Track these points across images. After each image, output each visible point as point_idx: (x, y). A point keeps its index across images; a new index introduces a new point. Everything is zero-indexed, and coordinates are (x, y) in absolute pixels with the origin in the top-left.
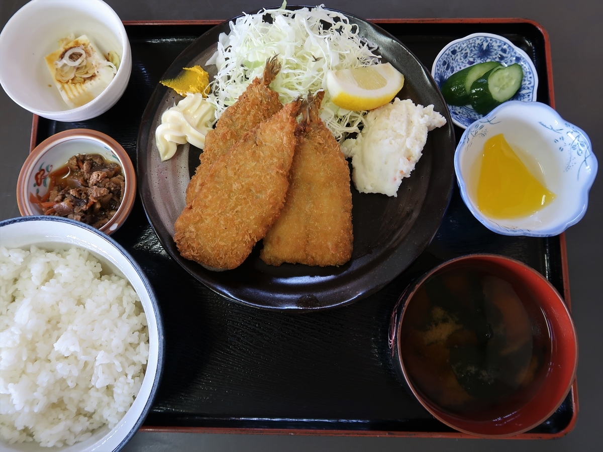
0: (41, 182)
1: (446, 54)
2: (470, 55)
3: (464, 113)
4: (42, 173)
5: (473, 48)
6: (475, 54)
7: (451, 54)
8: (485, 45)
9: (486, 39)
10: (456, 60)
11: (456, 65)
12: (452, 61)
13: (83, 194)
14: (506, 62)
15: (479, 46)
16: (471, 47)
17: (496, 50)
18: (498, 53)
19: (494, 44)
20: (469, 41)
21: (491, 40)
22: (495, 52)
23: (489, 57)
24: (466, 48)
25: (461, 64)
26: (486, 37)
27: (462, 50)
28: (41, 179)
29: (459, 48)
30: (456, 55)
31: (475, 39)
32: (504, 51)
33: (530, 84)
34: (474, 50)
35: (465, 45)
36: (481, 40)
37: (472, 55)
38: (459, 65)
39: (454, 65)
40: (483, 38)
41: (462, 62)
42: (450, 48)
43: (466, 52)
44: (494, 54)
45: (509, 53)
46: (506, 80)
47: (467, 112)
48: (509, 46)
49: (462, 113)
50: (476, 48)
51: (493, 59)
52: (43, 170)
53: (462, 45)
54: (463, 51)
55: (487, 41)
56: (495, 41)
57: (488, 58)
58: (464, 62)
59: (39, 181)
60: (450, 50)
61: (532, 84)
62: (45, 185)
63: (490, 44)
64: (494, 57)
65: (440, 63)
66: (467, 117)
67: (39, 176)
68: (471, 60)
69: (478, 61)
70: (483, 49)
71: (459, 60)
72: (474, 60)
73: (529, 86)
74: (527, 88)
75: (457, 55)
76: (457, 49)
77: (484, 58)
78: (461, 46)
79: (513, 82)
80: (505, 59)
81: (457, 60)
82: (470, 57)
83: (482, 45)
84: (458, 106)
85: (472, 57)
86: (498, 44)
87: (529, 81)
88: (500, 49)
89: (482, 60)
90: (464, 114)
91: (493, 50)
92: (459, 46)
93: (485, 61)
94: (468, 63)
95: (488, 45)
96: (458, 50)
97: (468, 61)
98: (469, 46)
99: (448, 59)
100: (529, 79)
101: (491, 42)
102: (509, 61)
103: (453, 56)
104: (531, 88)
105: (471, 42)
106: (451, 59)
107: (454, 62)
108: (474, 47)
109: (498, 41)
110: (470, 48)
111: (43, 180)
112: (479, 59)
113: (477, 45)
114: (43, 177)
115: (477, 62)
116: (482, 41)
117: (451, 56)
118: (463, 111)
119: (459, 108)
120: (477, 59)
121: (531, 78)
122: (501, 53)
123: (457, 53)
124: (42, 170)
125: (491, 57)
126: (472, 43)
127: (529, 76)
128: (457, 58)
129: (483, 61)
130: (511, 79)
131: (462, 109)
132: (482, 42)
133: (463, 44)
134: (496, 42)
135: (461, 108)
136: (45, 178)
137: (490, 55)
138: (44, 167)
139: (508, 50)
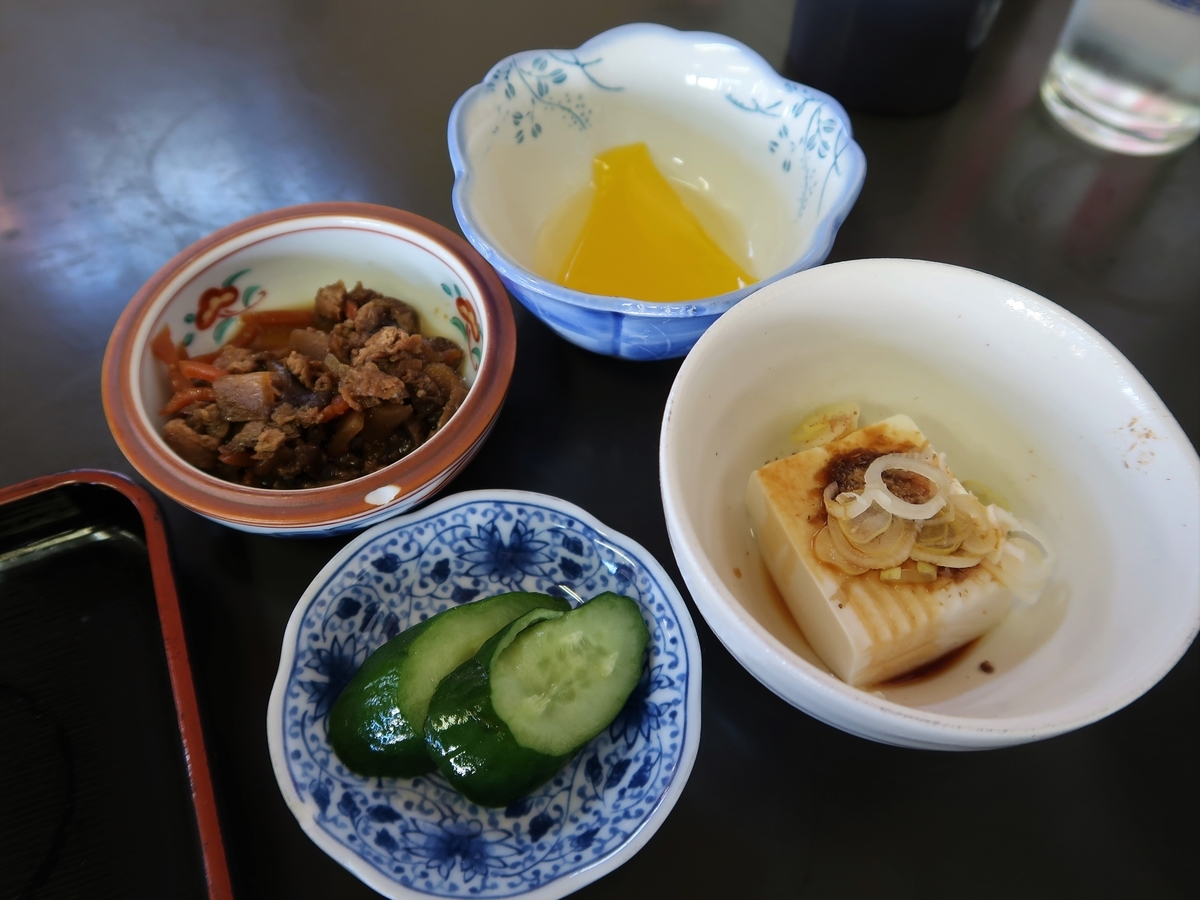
0: (212, 320)
1: (351, 575)
2: (460, 566)
3: (428, 805)
4: (228, 297)
5: (464, 543)
6: (477, 564)
7: (373, 571)
8: (505, 530)
9: (503, 510)
10: (402, 589)
11: (405, 606)
12: (387, 597)
13: (323, 378)
14: (589, 583)
15: (483, 534)
16: (455, 540)
17: (547, 544)
18: (555, 555)
19: (534, 523)
20: (443, 523)
21: (521, 512)
22: (546, 550)
23: (528, 569)
24: (436, 544)
25: (425, 602)
26: (498, 503)
27: (420, 553)
28: (215, 315)
29: (407, 547)
30: (399, 573)
31: (462, 511)
32: (575, 546)
33: (673, 665)
34: (468, 548)
35: (429, 533)
36: (484, 514)
37: (467, 565)
38: (418, 606)
39: (397, 611)
40: (490, 506)
41: (432, 595)
42: (366, 551)
43: (440, 557)
44: (542, 558)
45: (591, 555)
46: (577, 662)
47: (443, 799)
48: (588, 528)
49: (421, 808)
50: (474, 542)
51: (545, 575)
52: (235, 292)
53: (416, 536)
54: (426, 557)
55: (508, 517)
56: (536, 514)
57: (525, 573)
58: (439, 593)
59: (208, 315)
60: (365, 558)
61: (681, 669)
62: (218, 337)
63: (520, 526)
64: (547, 567)
65: (322, 610)
66: (439, 824)
67: (215, 302)
68: (466, 583)
69: (493, 586)
70: (501, 542)
71: (417, 590)
72: (476, 583)
73: (674, 674)
74: (666, 683)
75: (406, 573)
76: (397, 550)
77: (512, 573)
78: (412, 539)
79: (609, 665)
80: (586, 574)
81: (409, 589)
82: (459, 575)
83: (495, 529)
84: (406, 776)
85: (467, 574)
86: (549, 523)
87: (670, 653)
88: (559, 540)
89: (506, 580)
90: (429, 812)
91: (538, 546)
92: (404, 540)
93: (518, 583)
94: (453, 597)
95: (516, 530)
96: (403, 555)
97: (451, 589)
98: (448, 536)
99: (366, 591)
100: (670, 647)
101: (523, 518)
102: (597, 578)
103: (388, 578)
104: (678, 683)
105: (450, 523)
106: (380, 587)
107: (395, 597)
108: (468, 538)
109: (547, 514)
110: (451, 544)
111: (219, 320)
112: (495, 578)
113: (474, 532)
114: (222, 311)
115: (486, 589)
116: (490, 516)
117: (379, 580)
118: (425, 798)
119: (407, 784)
120: (485, 579)
121: (674, 641)
122: (564, 553)
123: (404, 567)
124: (230, 288)
125: (536, 569)
126: (453, 528)
127: (669, 634)
128: (405, 583)
129: (509, 585)
130: (601, 652)
131: (421, 788)
132: (492, 521)
133: (421, 532)
134: (542, 518)
135: (416, 784)
136: (228, 317)
137: (532, 563)
138: (241, 285)
139: (586, 543)
